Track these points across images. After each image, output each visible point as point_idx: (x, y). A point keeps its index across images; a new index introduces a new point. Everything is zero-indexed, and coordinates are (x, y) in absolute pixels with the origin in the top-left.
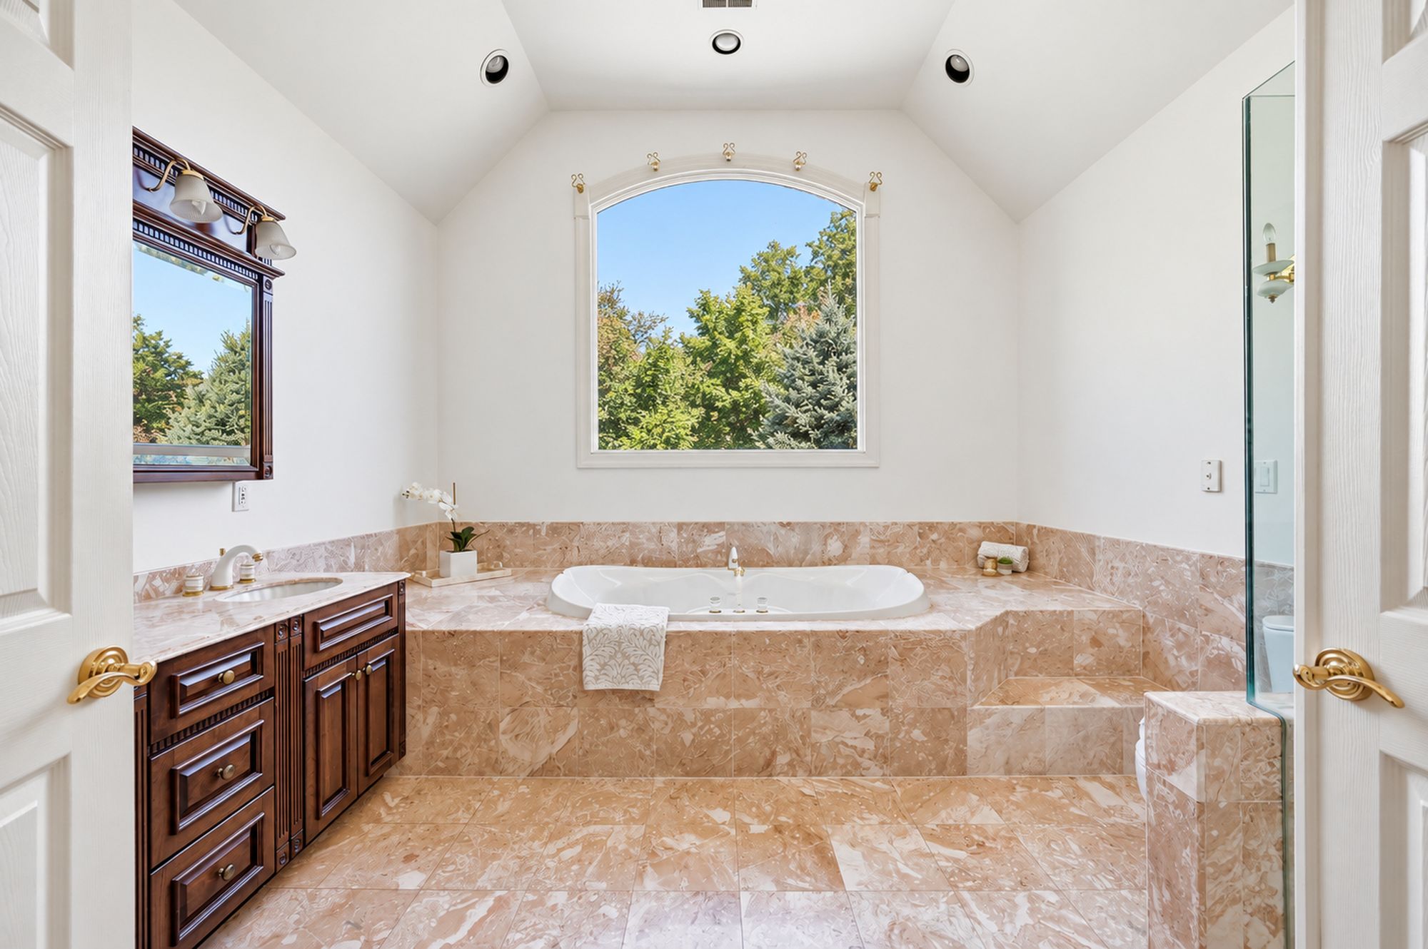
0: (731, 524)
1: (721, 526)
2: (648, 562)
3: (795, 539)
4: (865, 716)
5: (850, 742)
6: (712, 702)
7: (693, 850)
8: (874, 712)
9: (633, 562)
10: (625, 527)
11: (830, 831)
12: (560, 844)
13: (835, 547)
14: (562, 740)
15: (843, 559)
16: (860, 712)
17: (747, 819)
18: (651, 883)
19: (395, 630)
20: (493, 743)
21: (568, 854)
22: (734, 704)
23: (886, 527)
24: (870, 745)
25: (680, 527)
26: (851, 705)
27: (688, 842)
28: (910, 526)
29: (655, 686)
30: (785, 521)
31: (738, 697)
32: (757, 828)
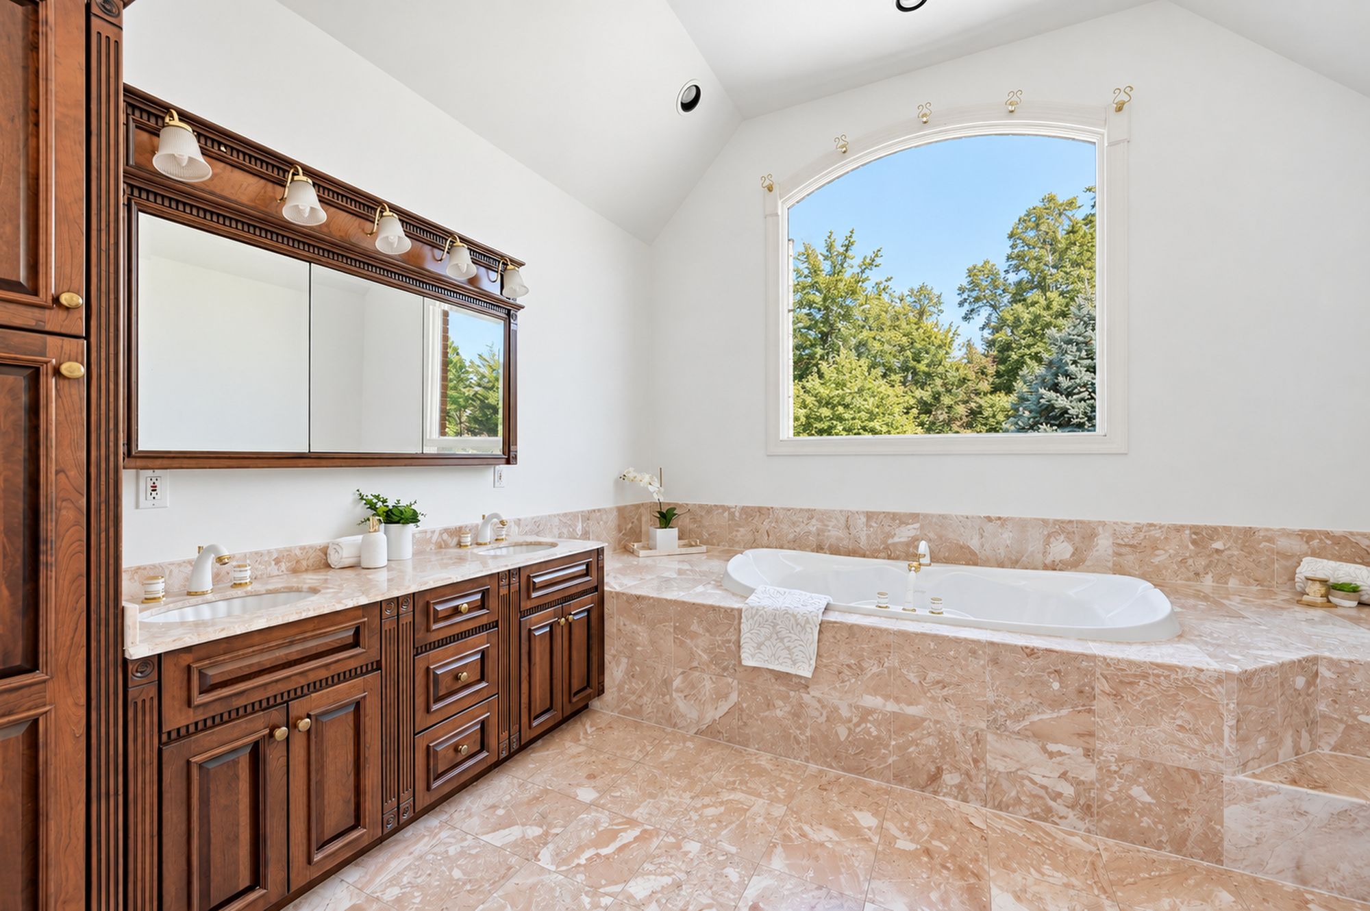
0: (926, 516)
1: (915, 517)
2: (835, 551)
3: (1007, 537)
4: (1060, 754)
5: (1038, 779)
6: (871, 701)
7: (829, 845)
8: (1073, 751)
9: (819, 549)
10: (811, 514)
11: (992, 873)
12: (707, 800)
13: (1062, 549)
14: (724, 707)
15: (1074, 564)
16: (1052, 747)
17: (894, 831)
18: (778, 862)
19: (596, 589)
20: (667, 698)
21: (710, 812)
22: (891, 707)
23: (1138, 529)
24: (1068, 790)
25: (869, 516)
26: (1038, 735)
27: (824, 834)
28: (1179, 529)
29: (806, 671)
30: (993, 515)
31: (897, 700)
32: (904, 844)
